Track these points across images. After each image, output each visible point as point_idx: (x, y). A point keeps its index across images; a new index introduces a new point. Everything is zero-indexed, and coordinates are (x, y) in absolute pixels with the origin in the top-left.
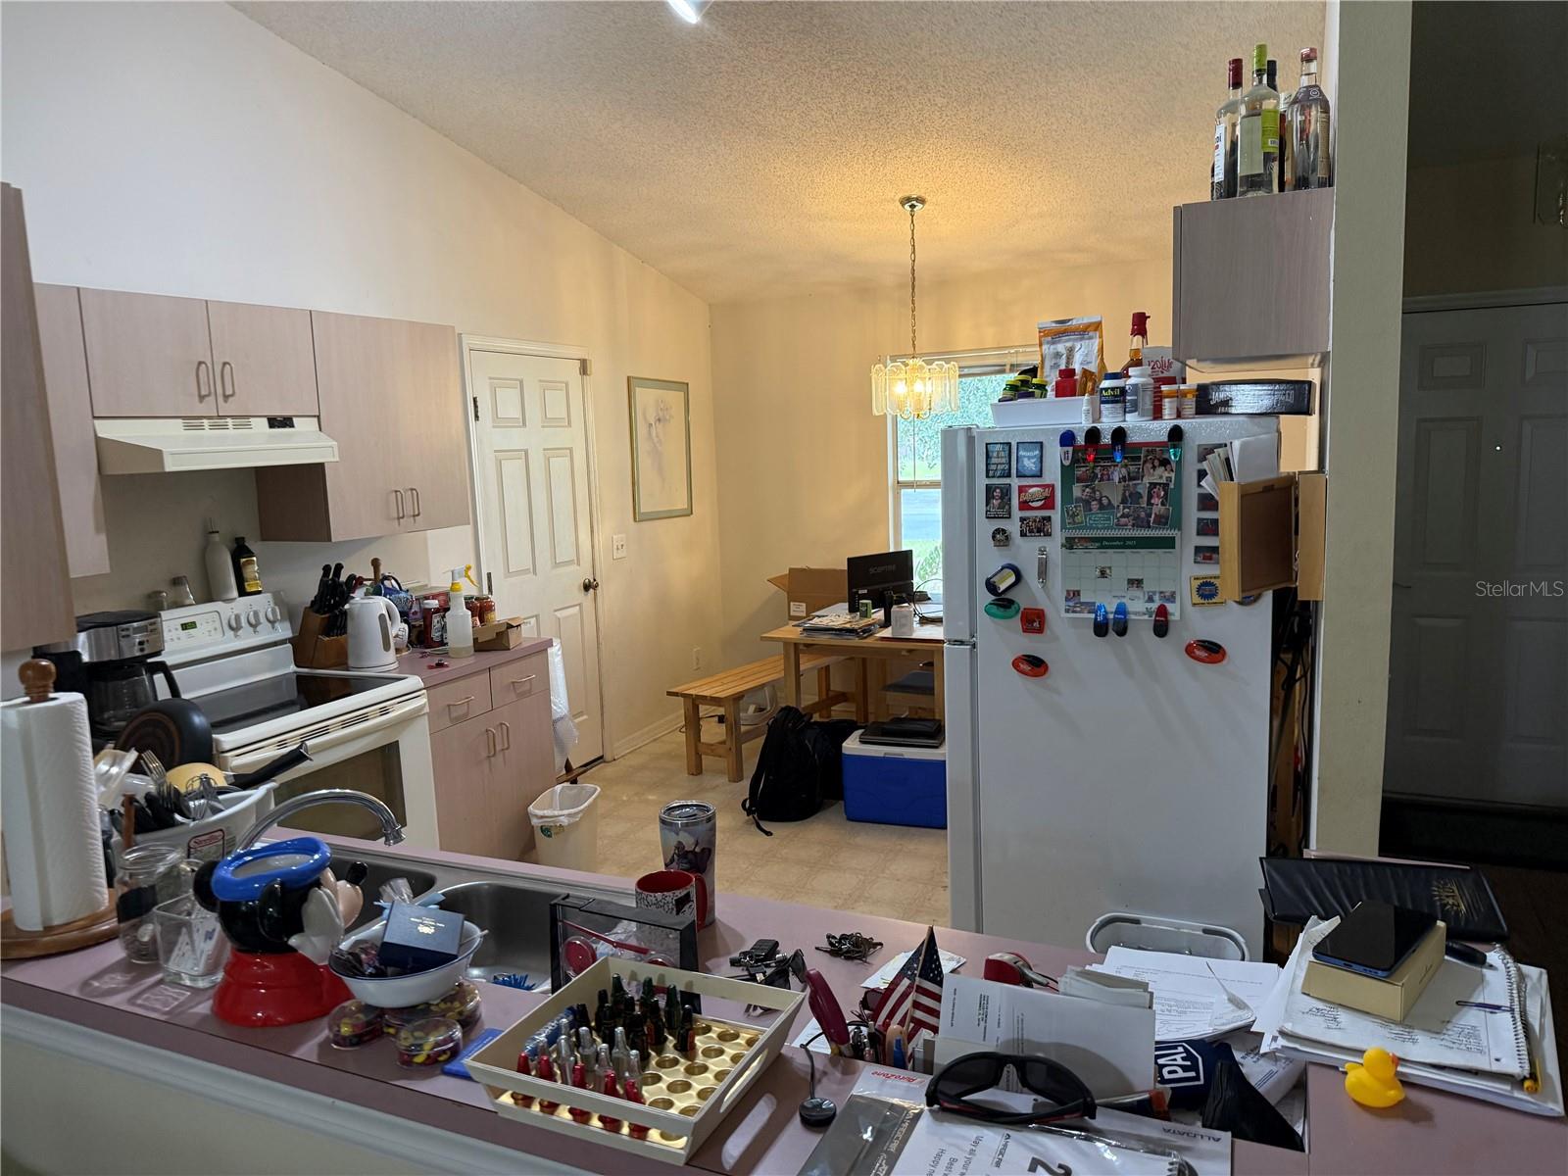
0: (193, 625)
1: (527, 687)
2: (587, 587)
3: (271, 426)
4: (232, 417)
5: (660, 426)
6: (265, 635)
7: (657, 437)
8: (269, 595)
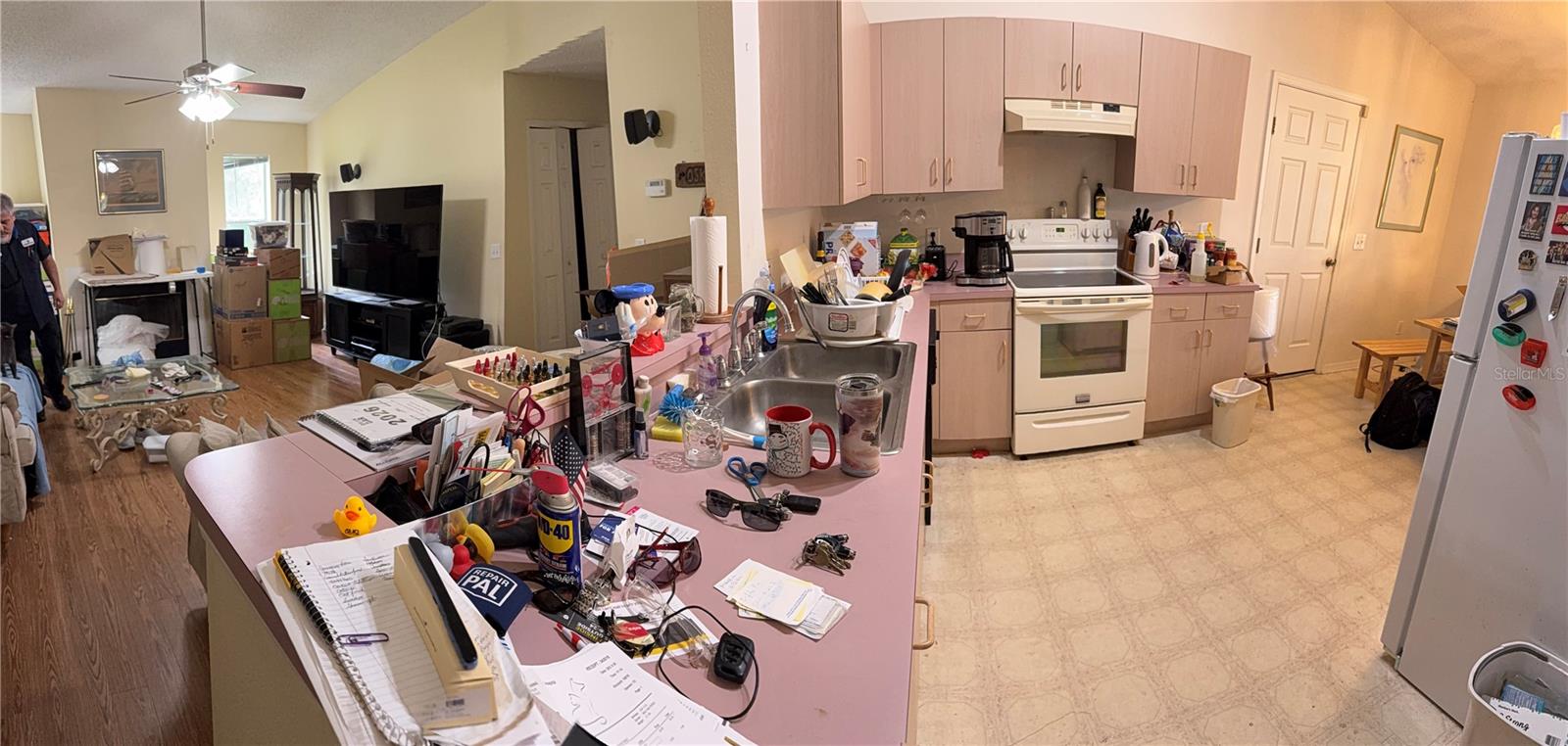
0: (1063, 230)
1: (1233, 312)
2: (1328, 263)
3: (1105, 109)
4: (1082, 101)
5: (1413, 165)
6: (1102, 245)
7: (1409, 172)
8: (1109, 221)
